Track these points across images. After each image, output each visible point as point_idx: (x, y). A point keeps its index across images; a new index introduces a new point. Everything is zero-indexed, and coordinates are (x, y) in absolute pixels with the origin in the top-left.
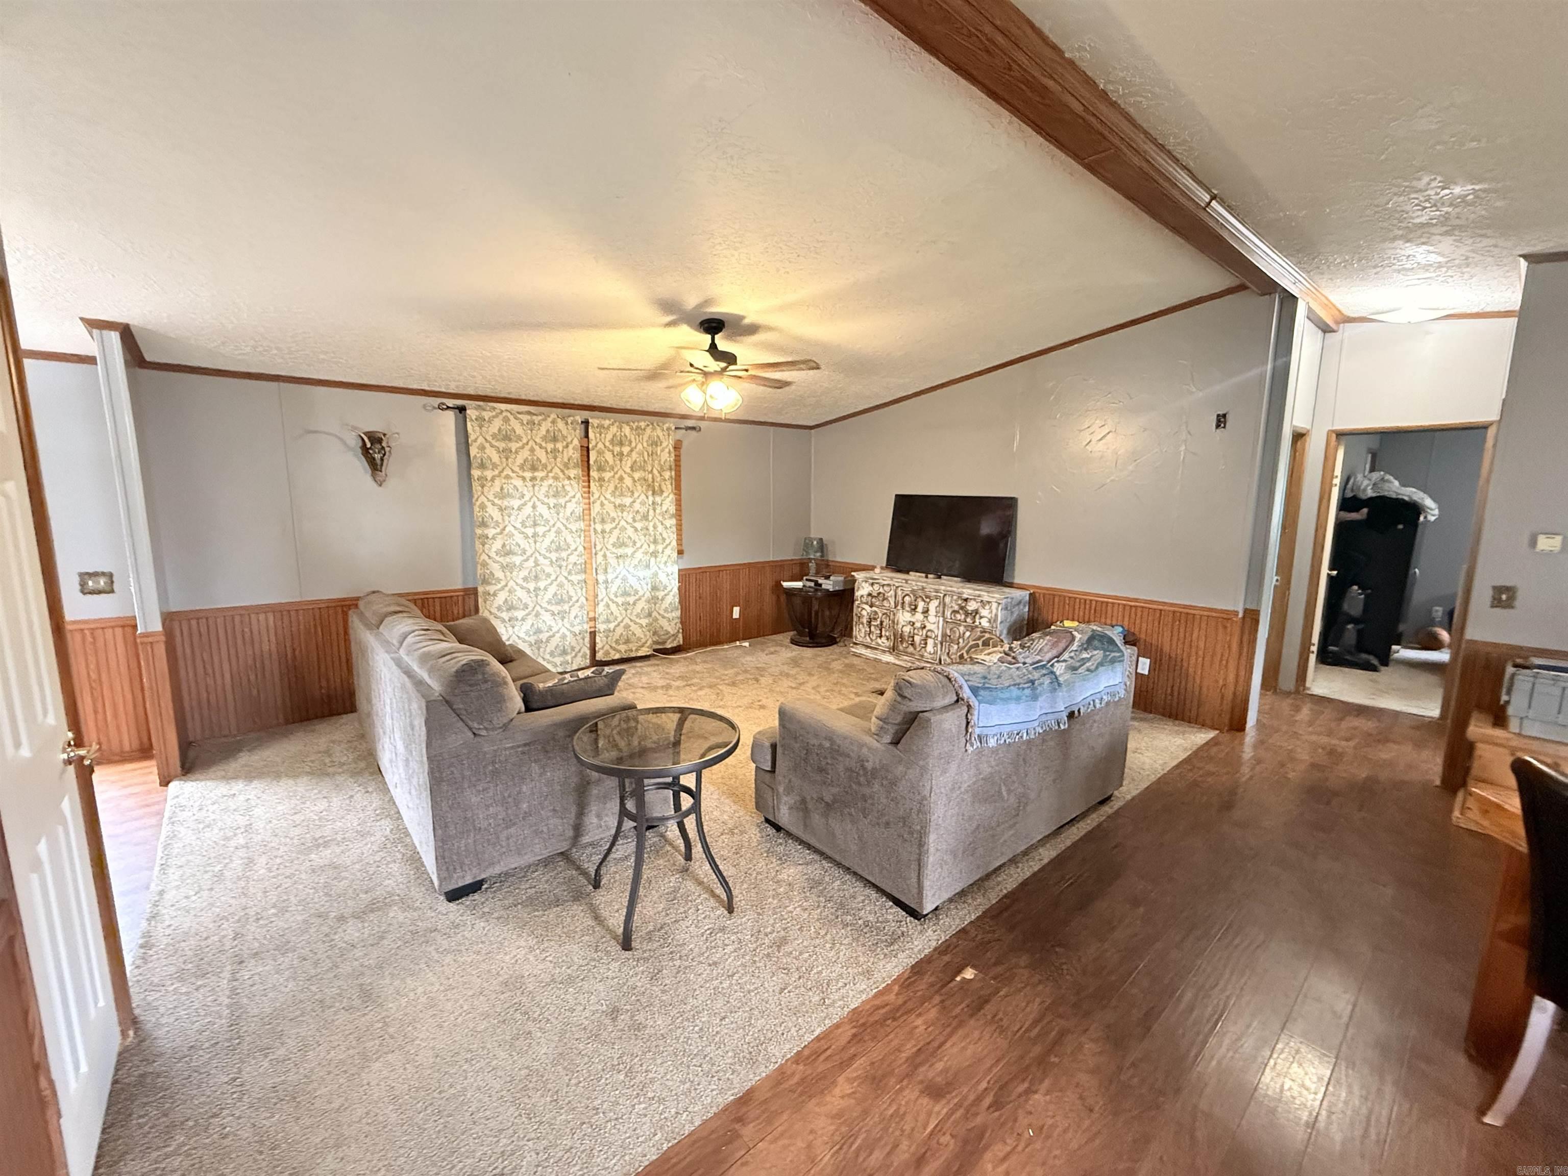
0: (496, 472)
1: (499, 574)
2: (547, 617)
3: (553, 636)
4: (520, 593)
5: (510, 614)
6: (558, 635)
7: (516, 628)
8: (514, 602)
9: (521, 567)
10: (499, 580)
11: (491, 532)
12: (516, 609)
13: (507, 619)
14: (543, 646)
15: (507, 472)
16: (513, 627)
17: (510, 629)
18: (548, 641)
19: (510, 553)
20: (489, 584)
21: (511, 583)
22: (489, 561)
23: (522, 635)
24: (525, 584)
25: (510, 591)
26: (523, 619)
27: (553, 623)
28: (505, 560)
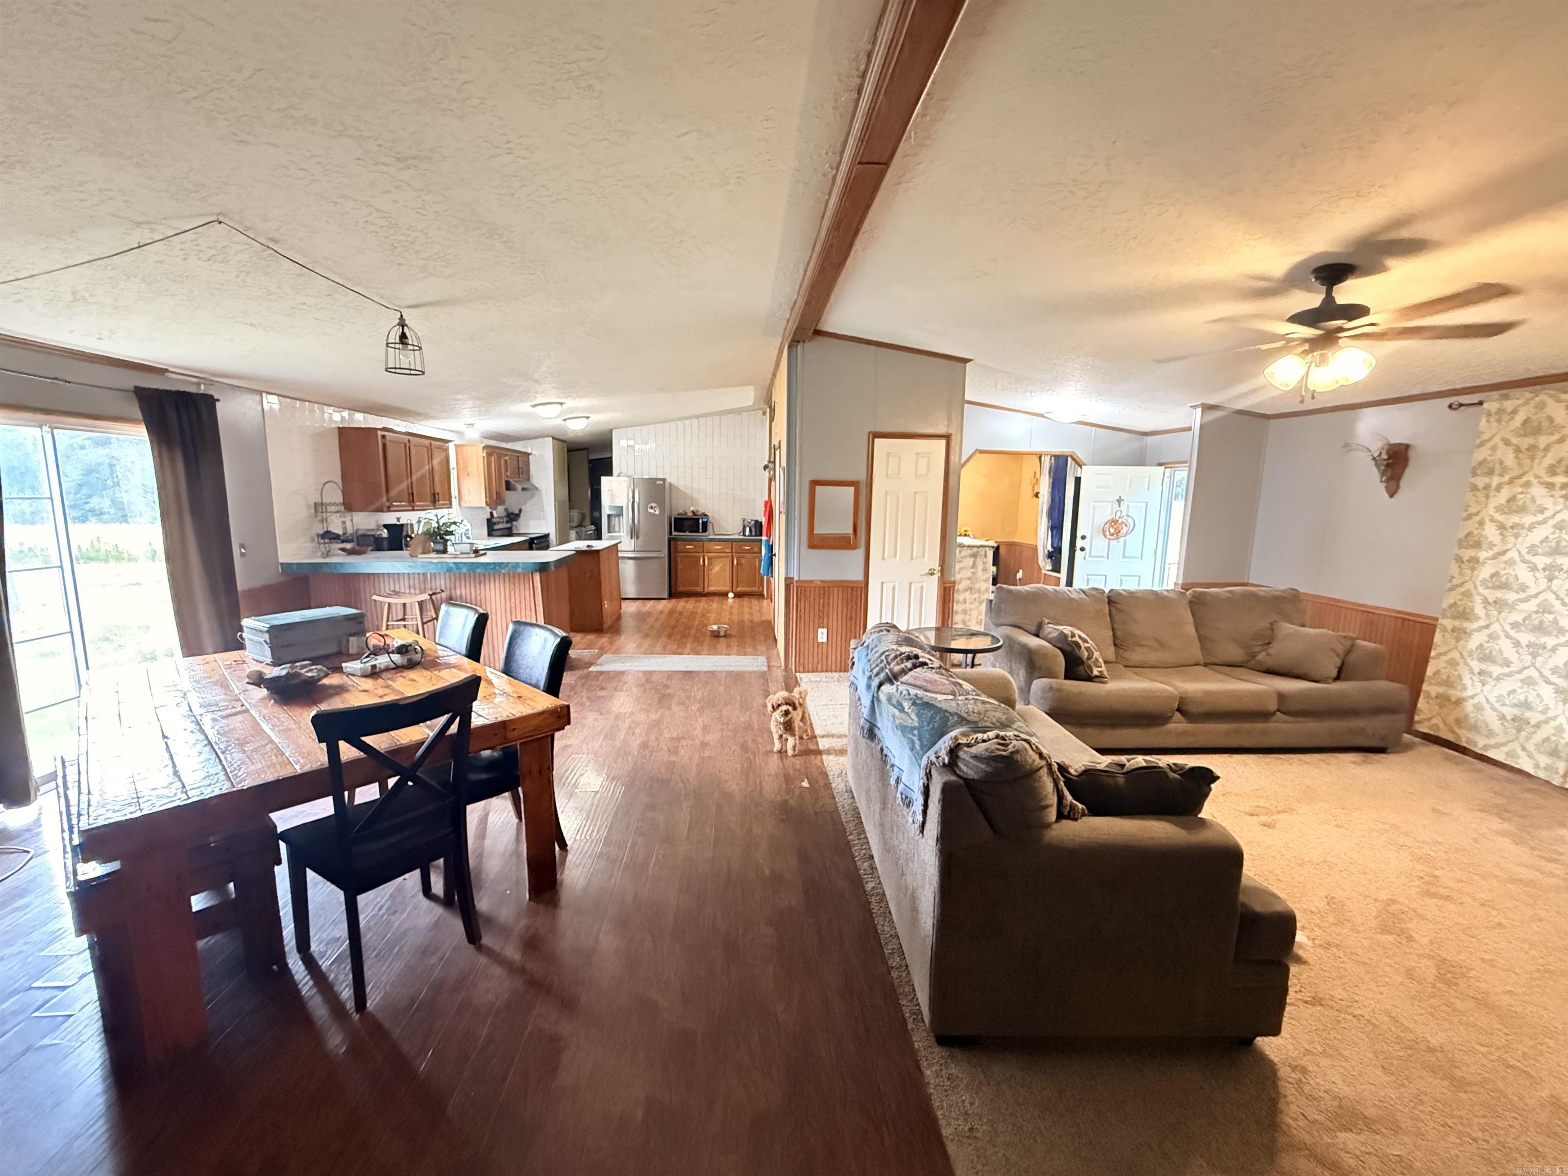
0: (1506, 478)
1: (1479, 610)
2: (1547, 692)
3: (1546, 722)
4: (1505, 646)
5: (1484, 666)
6: (1553, 723)
7: (1487, 687)
8: (1494, 653)
9: (1512, 607)
10: (1478, 618)
11: (1483, 555)
12: (1494, 662)
13: (1476, 670)
14: (1529, 729)
15: (1529, 477)
16: (1484, 685)
17: (1479, 685)
18: (1538, 725)
19: (1505, 586)
20: (1468, 619)
21: (1495, 627)
22: (1474, 592)
23: (1493, 700)
24: (1512, 633)
25: (1491, 636)
26: (1498, 679)
27: (1552, 704)
28: (1492, 595)
